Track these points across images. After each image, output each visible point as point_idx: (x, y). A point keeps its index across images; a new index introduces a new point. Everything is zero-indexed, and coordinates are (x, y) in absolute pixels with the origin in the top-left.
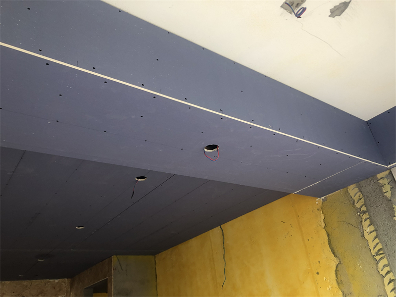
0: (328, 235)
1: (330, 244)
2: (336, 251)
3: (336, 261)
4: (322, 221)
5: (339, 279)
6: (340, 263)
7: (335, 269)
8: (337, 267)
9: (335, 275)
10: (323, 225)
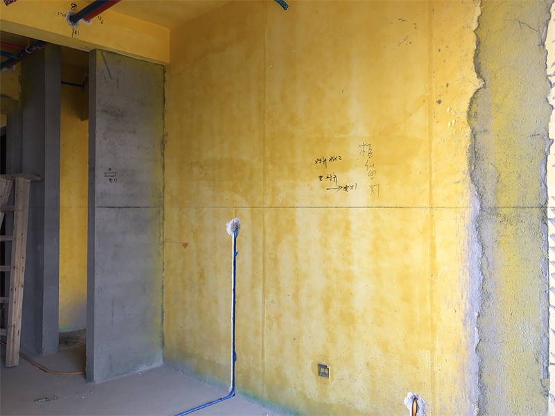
0: (478, 43)
1: (476, 56)
2: (483, 68)
3: (477, 84)
4: (476, 18)
5: (473, 110)
6: (484, 86)
7: (471, 95)
8: (476, 93)
9: (468, 105)
10: (475, 26)
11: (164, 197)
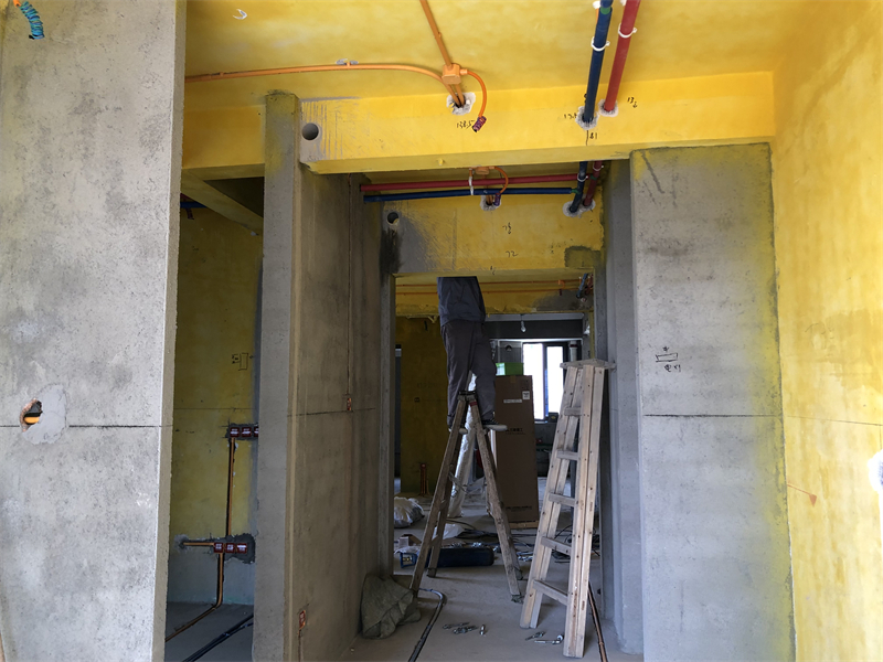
11: (780, 395)
